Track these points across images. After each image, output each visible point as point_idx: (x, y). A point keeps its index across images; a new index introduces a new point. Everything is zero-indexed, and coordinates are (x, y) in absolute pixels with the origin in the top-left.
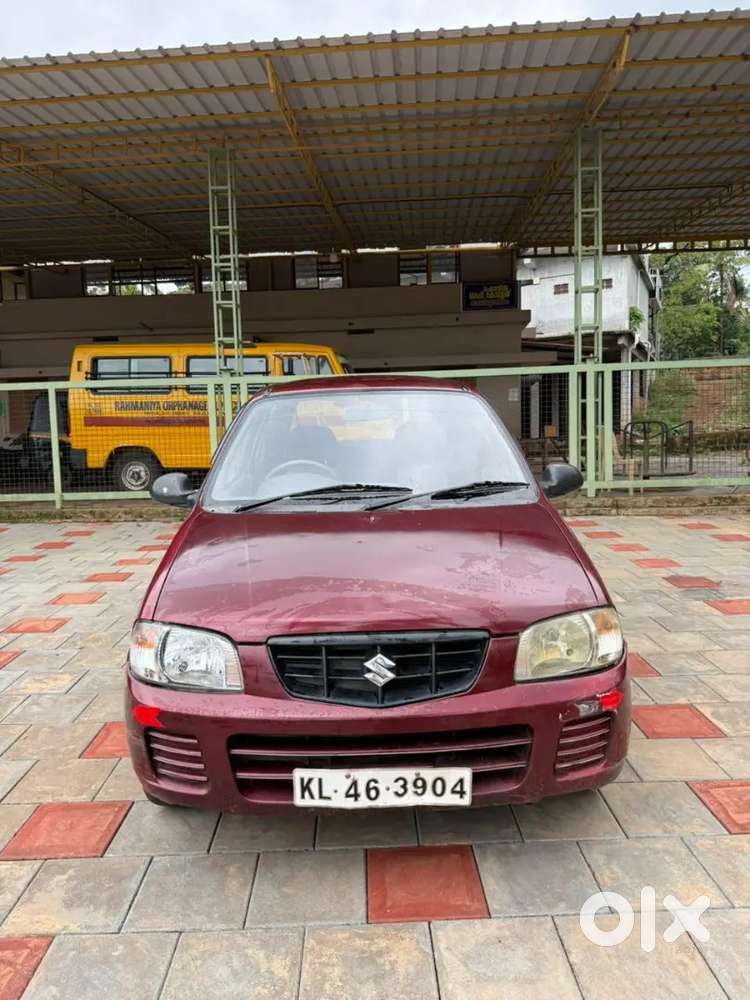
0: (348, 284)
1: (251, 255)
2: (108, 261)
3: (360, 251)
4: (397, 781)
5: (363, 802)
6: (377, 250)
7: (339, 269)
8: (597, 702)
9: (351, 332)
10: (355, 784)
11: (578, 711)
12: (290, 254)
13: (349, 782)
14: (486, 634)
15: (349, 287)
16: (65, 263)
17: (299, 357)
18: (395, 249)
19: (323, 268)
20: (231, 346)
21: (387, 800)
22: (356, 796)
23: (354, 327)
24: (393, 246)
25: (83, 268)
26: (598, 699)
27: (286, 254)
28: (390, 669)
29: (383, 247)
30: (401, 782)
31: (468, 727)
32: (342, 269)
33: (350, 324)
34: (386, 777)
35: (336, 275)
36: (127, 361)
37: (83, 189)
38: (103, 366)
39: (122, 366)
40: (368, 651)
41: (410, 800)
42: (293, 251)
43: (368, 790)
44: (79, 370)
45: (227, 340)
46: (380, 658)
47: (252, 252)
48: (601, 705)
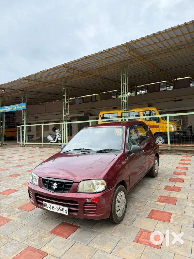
0: (175, 88)
1: (148, 84)
2: (116, 90)
3: (178, 79)
4: (57, 207)
5: (52, 210)
6: (183, 78)
7: (172, 84)
8: (91, 200)
9: (175, 101)
10: (51, 206)
11: (87, 201)
12: (159, 83)
13: (50, 205)
14: (73, 182)
15: (175, 89)
16: (107, 92)
17: (141, 112)
18: (189, 77)
19: (167, 85)
20: (125, 110)
21: (55, 211)
22: (51, 208)
23: (176, 100)
24: (188, 77)
25: (111, 93)
26: (91, 199)
27: (157, 83)
28: (57, 186)
29: (185, 77)
30: (57, 208)
31: (66, 199)
32: (173, 84)
33: (175, 99)
34: (55, 206)
35: (171, 86)
36: (109, 114)
37: (103, 78)
38: (105, 116)
39: (108, 116)
40: (54, 182)
41: (59, 212)
42: (159, 82)
43: (53, 208)
44: (100, 117)
45: (125, 109)
46: (55, 183)
47: (149, 84)
48: (92, 200)
